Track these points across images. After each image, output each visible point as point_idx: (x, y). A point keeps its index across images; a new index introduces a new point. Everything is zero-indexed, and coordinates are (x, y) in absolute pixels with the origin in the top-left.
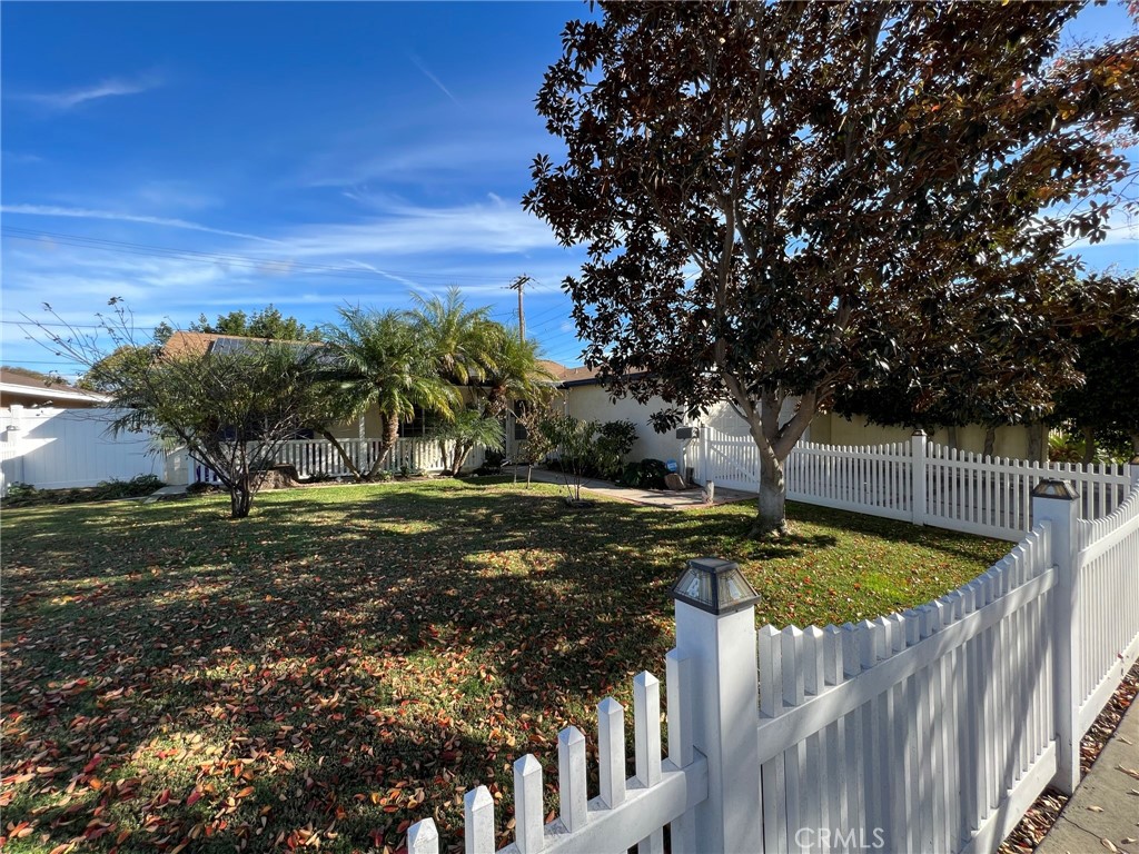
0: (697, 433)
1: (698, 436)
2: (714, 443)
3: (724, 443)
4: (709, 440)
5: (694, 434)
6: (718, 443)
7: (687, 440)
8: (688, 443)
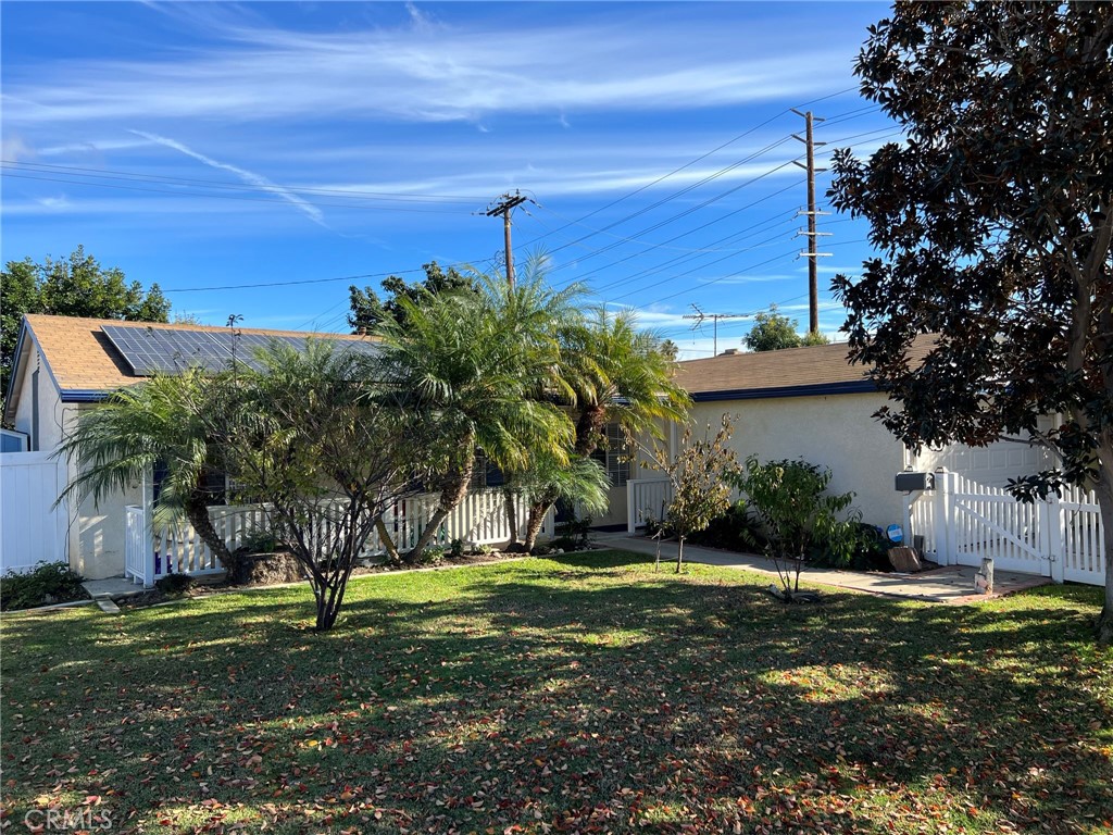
0: (932, 481)
1: (933, 488)
2: (960, 496)
3: (979, 499)
4: (951, 493)
5: (928, 484)
6: (966, 498)
7: (915, 493)
8: (916, 499)
